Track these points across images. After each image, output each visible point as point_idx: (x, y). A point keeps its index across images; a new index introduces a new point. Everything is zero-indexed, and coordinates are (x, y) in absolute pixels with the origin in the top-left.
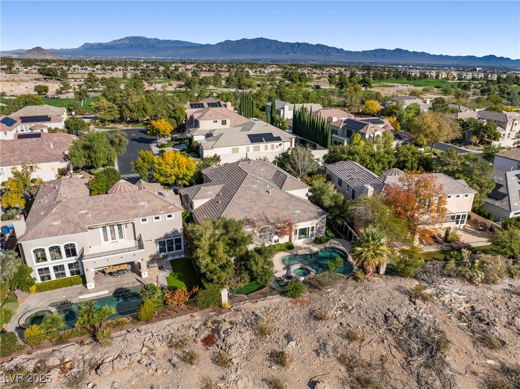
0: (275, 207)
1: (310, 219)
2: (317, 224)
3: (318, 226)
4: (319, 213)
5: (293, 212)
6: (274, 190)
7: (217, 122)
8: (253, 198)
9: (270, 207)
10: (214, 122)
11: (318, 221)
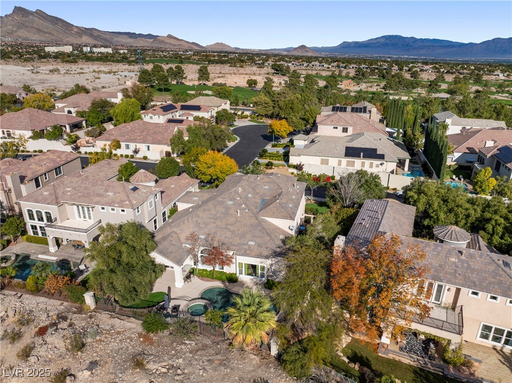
0: (232, 231)
1: (259, 256)
2: (272, 265)
3: (273, 268)
4: (275, 252)
5: (246, 242)
6: (246, 212)
7: (337, 128)
8: (218, 215)
9: (227, 229)
10: (334, 128)
11: (273, 262)
